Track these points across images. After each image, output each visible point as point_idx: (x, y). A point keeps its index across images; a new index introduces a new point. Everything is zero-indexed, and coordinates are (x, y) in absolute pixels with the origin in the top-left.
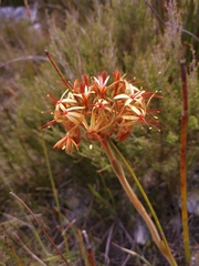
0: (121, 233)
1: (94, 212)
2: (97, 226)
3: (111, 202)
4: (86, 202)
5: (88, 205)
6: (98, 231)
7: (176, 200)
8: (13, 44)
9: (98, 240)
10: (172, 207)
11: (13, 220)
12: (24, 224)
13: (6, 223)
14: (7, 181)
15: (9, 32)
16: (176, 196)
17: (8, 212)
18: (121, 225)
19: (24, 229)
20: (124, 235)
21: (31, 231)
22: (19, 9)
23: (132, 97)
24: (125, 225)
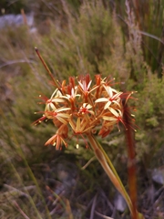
0: (103, 201)
1: (80, 184)
2: (83, 195)
3: (94, 175)
4: (74, 175)
5: (75, 178)
6: (85, 200)
7: (150, 173)
8: (14, 45)
9: (84, 208)
10: (147, 179)
11: (13, 191)
12: (22, 193)
13: (7, 193)
14: (8, 158)
15: (11, 35)
16: (150, 170)
17: (9, 184)
18: (103, 194)
19: (22, 198)
20: (106, 203)
21: (28, 200)
22: (19, 17)
23: (111, 100)
24: (107, 195)
